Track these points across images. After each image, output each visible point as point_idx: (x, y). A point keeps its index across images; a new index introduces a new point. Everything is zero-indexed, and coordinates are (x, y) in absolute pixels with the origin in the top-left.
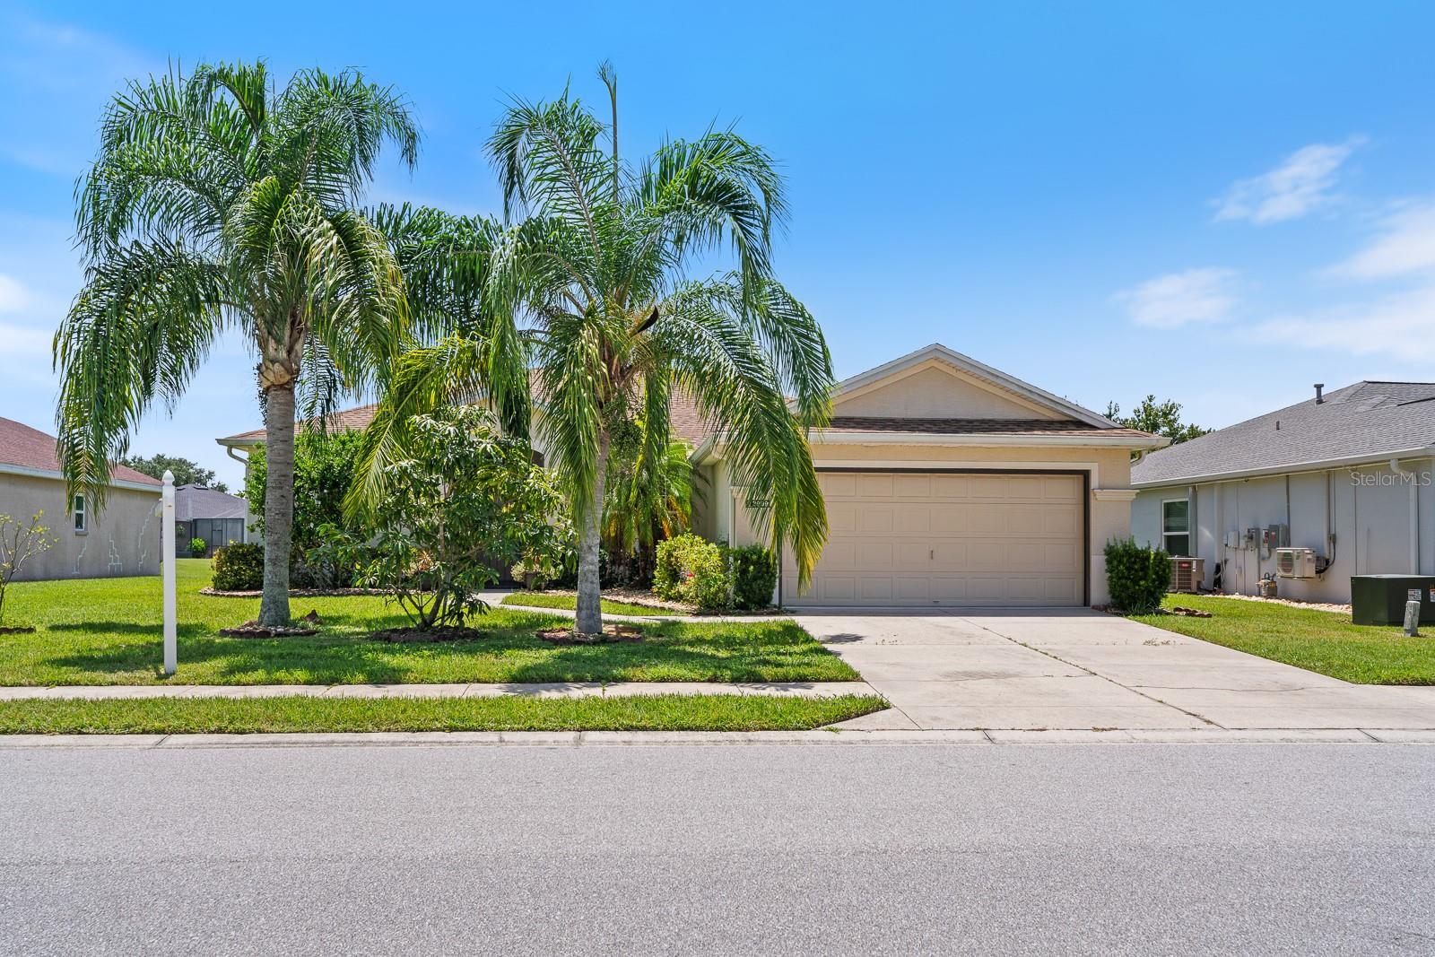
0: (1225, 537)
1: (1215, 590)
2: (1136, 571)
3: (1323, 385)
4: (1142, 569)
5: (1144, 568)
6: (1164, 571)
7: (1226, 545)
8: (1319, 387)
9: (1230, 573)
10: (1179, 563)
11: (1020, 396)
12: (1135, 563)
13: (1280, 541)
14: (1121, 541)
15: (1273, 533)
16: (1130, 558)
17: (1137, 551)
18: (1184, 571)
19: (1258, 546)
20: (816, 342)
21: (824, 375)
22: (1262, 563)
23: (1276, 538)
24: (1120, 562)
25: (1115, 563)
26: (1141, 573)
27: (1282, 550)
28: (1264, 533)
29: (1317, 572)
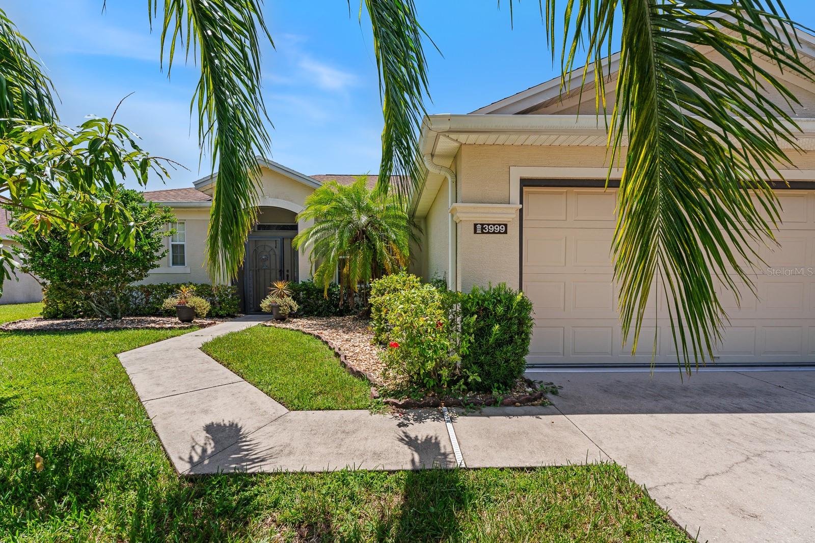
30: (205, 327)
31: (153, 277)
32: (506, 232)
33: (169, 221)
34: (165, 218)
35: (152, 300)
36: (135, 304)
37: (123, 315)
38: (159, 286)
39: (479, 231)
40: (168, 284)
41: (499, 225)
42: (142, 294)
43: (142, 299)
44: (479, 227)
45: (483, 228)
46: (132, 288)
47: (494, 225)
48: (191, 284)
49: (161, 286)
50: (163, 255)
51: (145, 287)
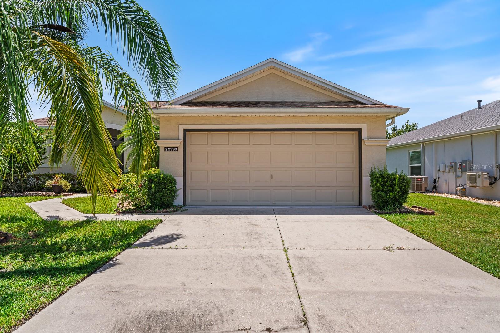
0: (438, 167)
1: (434, 191)
2: (388, 186)
3: (481, 101)
4: (391, 186)
5: (392, 185)
6: (405, 186)
7: (439, 170)
8: (479, 102)
9: (441, 183)
10: (416, 178)
11: (322, 88)
12: (387, 181)
13: (468, 168)
14: (378, 169)
15: (464, 164)
16: (384, 179)
17: (388, 175)
18: (419, 182)
19: (455, 171)
20: (160, 38)
21: (170, 61)
22: (458, 179)
23: (466, 166)
24: (378, 181)
25: (375, 182)
26: (390, 188)
27: (469, 173)
28: (458, 164)
29: (490, 184)
30: (67, 196)
31: (42, 169)
32: (177, 151)
33: (50, 139)
34: (48, 137)
35: (40, 183)
36: (30, 185)
37: (24, 191)
38: (44, 175)
39: (166, 150)
40: (49, 173)
41: (175, 148)
42: (35, 179)
43: (34, 182)
44: (166, 148)
45: (168, 149)
46: (29, 176)
47: (172, 148)
48: (62, 173)
49: (45, 175)
50: (47, 157)
51: (36, 175)
